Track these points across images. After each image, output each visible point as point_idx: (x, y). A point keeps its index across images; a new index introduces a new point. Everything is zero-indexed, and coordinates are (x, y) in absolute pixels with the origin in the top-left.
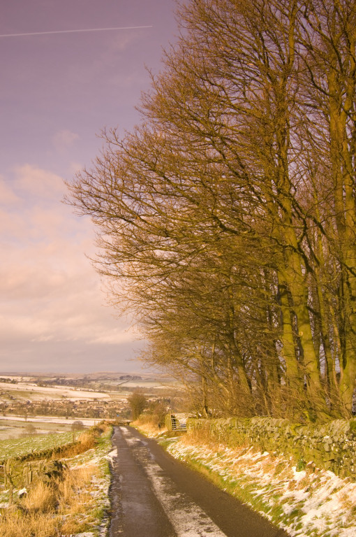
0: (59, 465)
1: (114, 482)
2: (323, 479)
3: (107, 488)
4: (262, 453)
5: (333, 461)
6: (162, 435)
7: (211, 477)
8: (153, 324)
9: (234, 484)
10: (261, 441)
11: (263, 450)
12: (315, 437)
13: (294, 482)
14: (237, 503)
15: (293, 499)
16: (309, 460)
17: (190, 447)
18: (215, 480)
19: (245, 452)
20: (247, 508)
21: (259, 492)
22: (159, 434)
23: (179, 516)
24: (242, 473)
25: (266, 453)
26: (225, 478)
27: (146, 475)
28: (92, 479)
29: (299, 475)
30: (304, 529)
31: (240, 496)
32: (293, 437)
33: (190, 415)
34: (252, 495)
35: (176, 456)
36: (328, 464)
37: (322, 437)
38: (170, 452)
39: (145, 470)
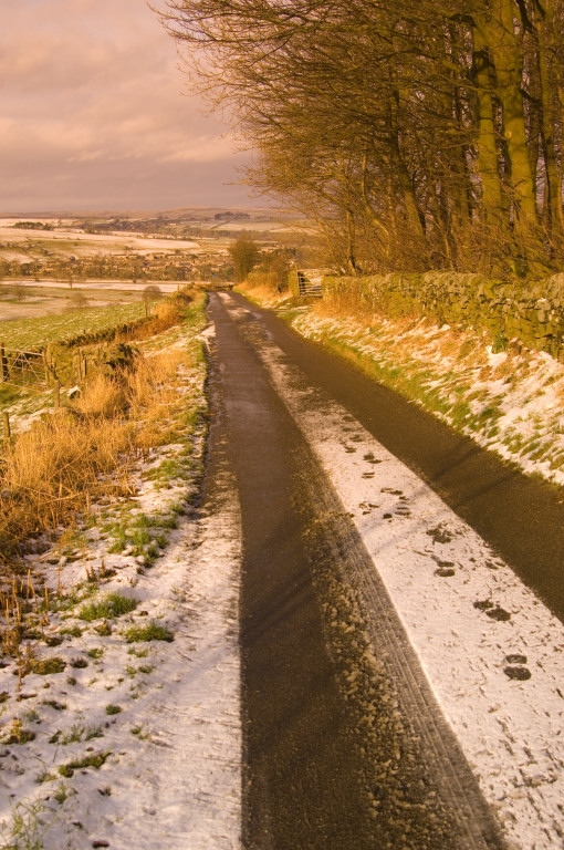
0: (126, 350)
1: (212, 374)
2: (533, 364)
3: (202, 381)
4: (440, 327)
5: (550, 336)
6: (284, 303)
7: (360, 363)
9: (395, 373)
10: (438, 308)
11: (442, 322)
12: (524, 301)
13: (489, 368)
14: (400, 400)
15: (486, 393)
16: (513, 335)
17: (327, 320)
18: (366, 369)
19: (413, 326)
20: (415, 408)
21: (435, 384)
22: (280, 301)
23: (311, 420)
24: (408, 359)
25: (446, 327)
26: (382, 365)
27: (260, 362)
28: (177, 369)
29: (496, 359)
30: (501, 436)
31: (405, 391)
32: (489, 301)
33: (326, 271)
34: (423, 389)
35: (307, 334)
36: (542, 342)
37: (534, 301)
38: (296, 328)
39: (259, 354)
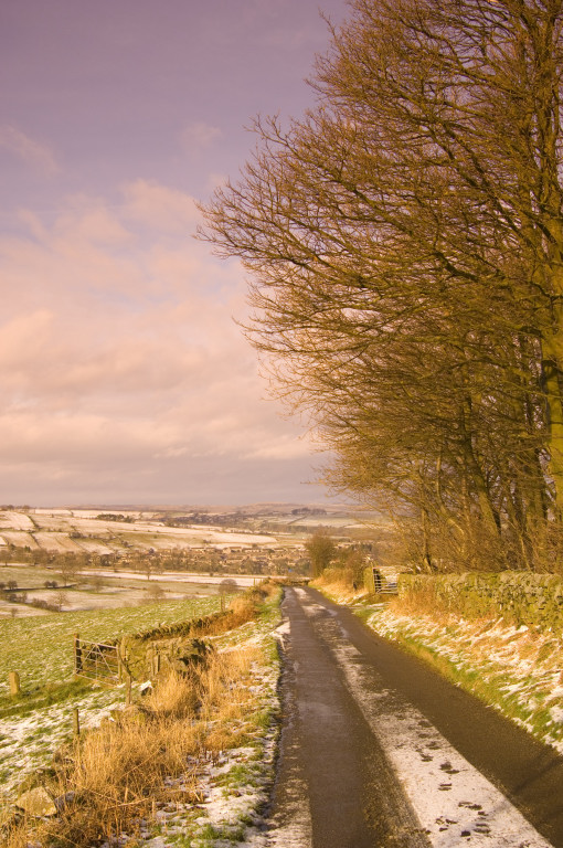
0: (200, 646)
1: (286, 672)
3: (275, 680)
4: (518, 628)
6: (360, 599)
7: (437, 664)
8: (342, 427)
9: (472, 676)
10: (515, 609)
11: (519, 623)
14: (478, 704)
17: (403, 619)
18: (443, 670)
19: (490, 626)
20: (493, 714)
21: (513, 688)
22: (355, 598)
23: (386, 725)
24: (486, 661)
25: (523, 629)
26: (459, 667)
27: (335, 662)
28: (251, 667)
31: (483, 695)
33: (403, 568)
34: (502, 693)
35: (382, 633)
38: (371, 626)
39: (333, 653)
